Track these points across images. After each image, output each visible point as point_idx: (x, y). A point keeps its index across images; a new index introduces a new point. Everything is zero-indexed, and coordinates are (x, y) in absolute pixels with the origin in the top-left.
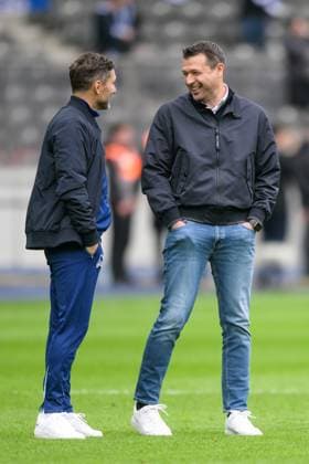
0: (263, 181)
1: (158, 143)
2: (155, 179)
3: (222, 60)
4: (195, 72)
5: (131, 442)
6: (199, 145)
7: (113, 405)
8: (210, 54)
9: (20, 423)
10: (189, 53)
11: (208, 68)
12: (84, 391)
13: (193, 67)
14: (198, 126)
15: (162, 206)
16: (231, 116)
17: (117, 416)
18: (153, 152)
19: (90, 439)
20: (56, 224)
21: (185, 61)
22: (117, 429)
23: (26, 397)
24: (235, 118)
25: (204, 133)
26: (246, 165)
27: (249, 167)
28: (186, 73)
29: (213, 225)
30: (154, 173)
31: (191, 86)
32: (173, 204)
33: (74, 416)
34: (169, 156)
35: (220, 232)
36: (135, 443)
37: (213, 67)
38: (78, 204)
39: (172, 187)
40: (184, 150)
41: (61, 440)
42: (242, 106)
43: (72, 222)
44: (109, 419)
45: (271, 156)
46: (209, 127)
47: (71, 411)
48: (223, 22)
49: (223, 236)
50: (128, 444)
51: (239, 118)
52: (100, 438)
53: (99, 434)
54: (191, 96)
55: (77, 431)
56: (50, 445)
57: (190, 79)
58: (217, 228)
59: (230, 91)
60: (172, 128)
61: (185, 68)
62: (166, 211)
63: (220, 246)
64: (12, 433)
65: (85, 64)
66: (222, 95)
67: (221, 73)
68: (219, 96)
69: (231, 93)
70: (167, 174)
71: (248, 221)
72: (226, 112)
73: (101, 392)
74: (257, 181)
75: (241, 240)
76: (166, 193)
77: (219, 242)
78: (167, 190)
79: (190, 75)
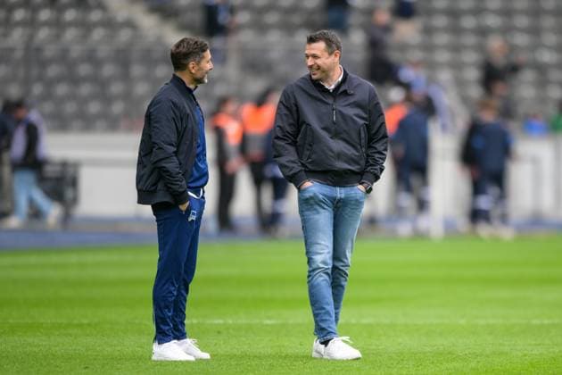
0: (376, 148)
1: (285, 118)
2: (283, 147)
3: (339, 48)
4: (315, 57)
5: (233, 363)
6: (320, 119)
7: (219, 332)
8: (329, 42)
9: (141, 347)
10: (311, 40)
11: (326, 54)
12: (195, 321)
13: (313, 52)
14: (319, 103)
15: (291, 170)
16: (345, 93)
17: (222, 342)
18: (281, 125)
19: (199, 361)
20: (153, 186)
21: (308, 46)
22: (222, 353)
23: (146, 325)
24: (349, 95)
25: (324, 109)
26: (360, 134)
27: (363, 135)
28: (308, 57)
29: (335, 186)
30: (282, 143)
31: (311, 67)
32: (300, 168)
33: (188, 341)
34: (294, 129)
35: (340, 193)
36: (237, 364)
37: (330, 54)
38: (168, 171)
39: (298, 154)
40: (308, 125)
41: (175, 361)
42: (355, 84)
43: (166, 186)
44: (216, 344)
45: (380, 126)
46: (328, 104)
47: (185, 338)
48: (312, 12)
49: (343, 196)
50: (231, 365)
51: (352, 95)
52: (207, 360)
53: (206, 356)
54: (311, 76)
55: (189, 354)
56: (166, 365)
57: (310, 62)
58: (338, 189)
59: (345, 72)
60: (296, 105)
61: (306, 52)
62: (295, 174)
63: (340, 204)
64: (134, 356)
65: (181, 49)
66: (338, 77)
67: (337, 59)
68: (335, 77)
69: (346, 75)
70: (294, 144)
71: (361, 184)
72: (341, 90)
73: (208, 322)
74: (370, 147)
75: (357, 200)
76: (293, 159)
77: (340, 200)
78: (294, 157)
79: (310, 58)
